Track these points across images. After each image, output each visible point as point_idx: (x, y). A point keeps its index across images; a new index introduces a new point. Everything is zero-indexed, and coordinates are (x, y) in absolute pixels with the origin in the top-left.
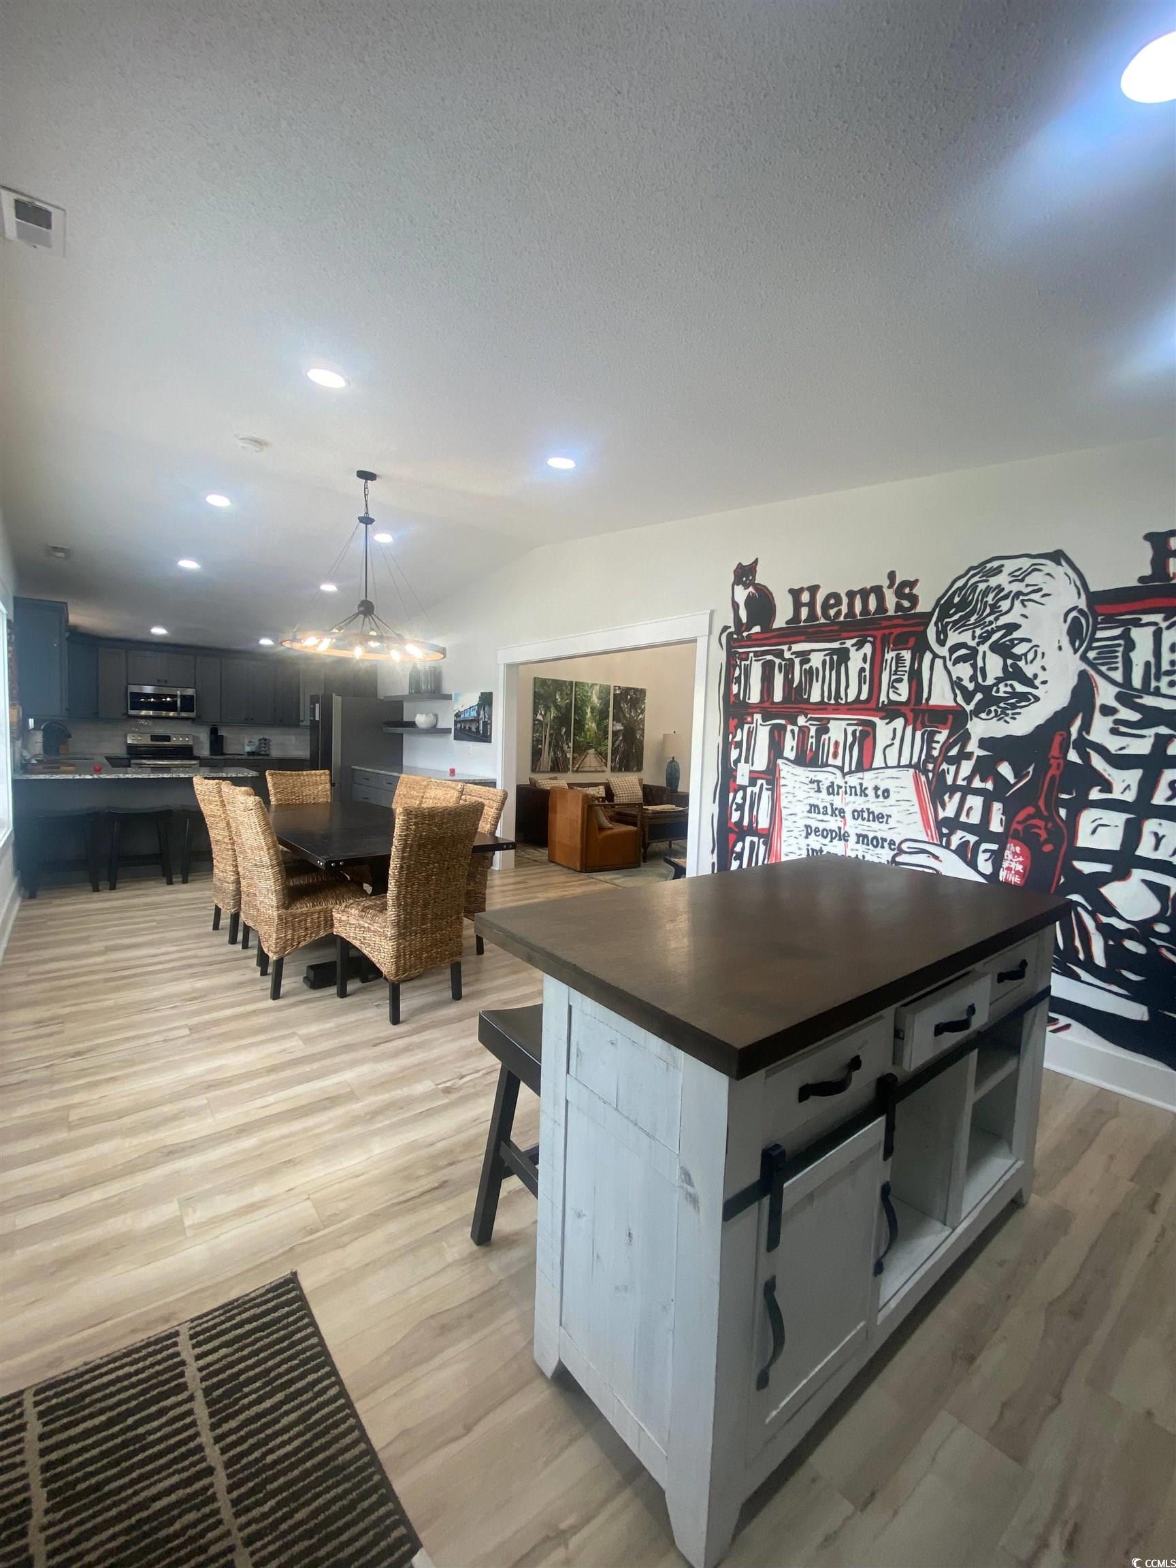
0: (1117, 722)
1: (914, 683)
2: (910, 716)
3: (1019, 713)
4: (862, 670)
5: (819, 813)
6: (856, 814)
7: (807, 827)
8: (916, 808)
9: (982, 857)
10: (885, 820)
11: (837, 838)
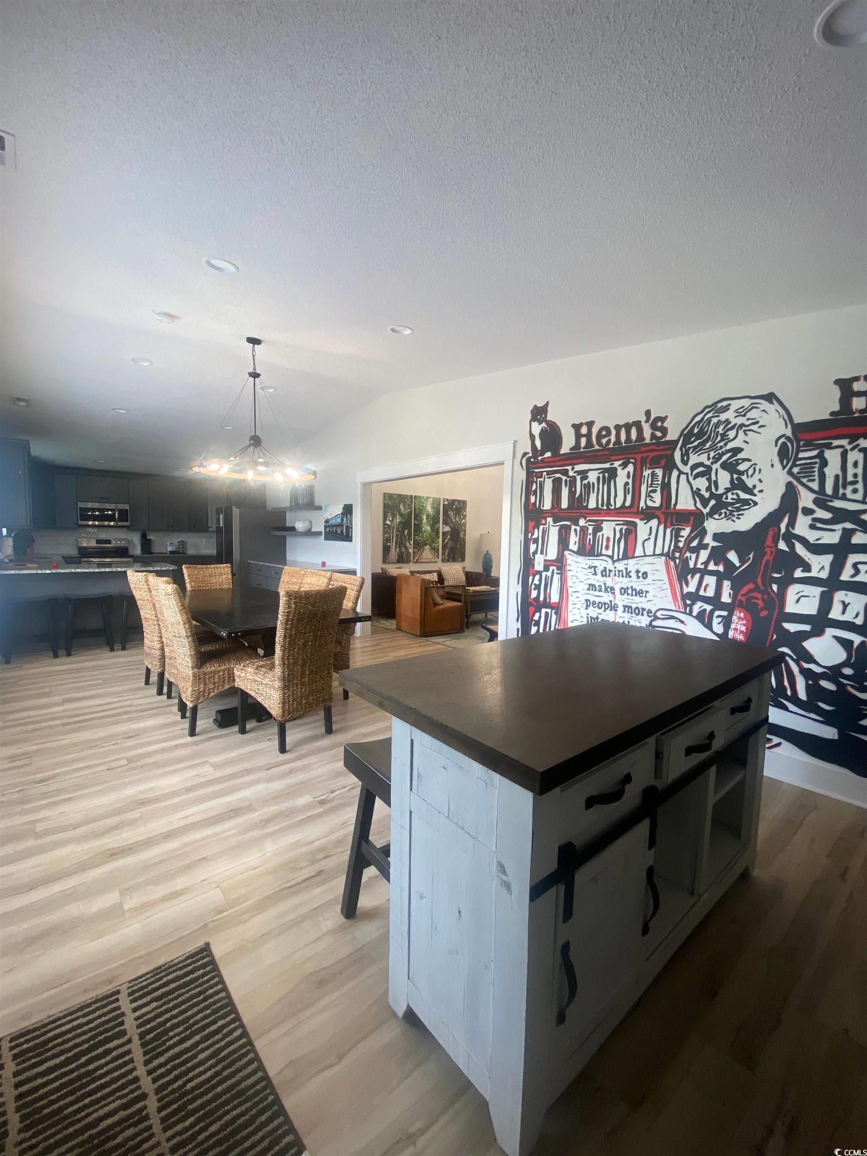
0: (814, 520)
1: (665, 492)
2: (662, 518)
3: (743, 514)
4: (627, 484)
5: (595, 590)
6: (623, 590)
7: (587, 600)
8: (667, 586)
9: (715, 621)
10: (644, 594)
11: (609, 609)
